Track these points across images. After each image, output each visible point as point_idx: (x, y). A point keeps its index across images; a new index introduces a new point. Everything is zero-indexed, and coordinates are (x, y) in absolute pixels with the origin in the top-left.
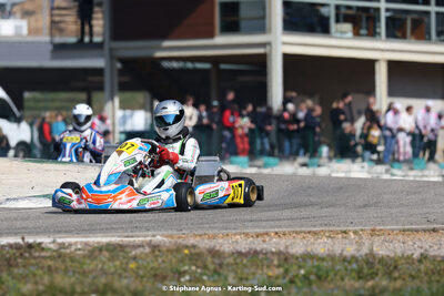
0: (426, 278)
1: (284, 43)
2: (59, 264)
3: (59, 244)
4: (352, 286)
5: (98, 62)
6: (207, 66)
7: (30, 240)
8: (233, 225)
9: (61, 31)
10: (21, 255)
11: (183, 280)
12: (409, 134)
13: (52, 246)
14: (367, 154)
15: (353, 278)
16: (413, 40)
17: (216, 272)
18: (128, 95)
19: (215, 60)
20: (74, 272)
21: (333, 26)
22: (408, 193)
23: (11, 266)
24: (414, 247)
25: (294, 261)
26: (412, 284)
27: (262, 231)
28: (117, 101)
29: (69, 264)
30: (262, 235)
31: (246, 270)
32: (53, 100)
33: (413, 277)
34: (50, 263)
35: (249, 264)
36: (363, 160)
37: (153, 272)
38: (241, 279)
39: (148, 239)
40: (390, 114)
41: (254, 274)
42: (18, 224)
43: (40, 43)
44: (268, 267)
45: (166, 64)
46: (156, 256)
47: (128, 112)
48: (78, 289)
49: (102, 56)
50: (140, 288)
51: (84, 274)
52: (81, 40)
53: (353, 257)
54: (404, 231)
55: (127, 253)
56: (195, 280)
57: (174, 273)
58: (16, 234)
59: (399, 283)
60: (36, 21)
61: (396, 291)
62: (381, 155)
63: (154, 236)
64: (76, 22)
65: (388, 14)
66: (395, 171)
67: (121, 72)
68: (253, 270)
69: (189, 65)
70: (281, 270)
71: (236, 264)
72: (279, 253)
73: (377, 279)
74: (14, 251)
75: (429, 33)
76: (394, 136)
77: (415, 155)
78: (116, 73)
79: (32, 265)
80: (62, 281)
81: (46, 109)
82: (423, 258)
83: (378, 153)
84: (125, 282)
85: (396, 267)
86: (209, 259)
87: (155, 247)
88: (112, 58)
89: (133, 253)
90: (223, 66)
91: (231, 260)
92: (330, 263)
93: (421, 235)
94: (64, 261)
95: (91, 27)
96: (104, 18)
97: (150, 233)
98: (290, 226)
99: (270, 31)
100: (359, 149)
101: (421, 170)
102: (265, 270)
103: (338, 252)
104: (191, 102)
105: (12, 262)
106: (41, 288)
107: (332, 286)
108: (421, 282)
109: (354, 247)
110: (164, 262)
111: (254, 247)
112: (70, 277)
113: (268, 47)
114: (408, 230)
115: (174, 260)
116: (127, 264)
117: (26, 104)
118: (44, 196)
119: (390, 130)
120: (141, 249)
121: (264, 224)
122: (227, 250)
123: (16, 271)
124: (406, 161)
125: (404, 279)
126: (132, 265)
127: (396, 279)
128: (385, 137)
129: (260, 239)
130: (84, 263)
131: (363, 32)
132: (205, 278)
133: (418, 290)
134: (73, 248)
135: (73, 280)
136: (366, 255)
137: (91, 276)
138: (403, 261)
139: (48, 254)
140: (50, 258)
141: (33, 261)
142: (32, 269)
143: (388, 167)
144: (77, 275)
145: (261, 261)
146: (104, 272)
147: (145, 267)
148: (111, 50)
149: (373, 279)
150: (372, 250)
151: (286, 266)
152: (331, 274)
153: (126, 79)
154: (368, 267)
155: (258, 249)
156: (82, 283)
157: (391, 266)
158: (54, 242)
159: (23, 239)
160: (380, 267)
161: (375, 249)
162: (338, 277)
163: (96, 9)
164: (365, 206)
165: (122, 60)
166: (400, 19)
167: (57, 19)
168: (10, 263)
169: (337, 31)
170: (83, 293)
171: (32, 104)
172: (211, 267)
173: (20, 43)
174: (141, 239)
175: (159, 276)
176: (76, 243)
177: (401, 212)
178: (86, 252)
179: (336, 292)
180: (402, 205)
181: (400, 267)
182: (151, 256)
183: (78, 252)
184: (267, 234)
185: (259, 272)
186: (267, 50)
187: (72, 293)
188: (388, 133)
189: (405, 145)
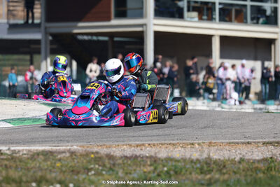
0: (244, 173)
1: (155, 25)
2: (12, 163)
3: (12, 151)
4: (197, 178)
5: (37, 36)
6: (106, 39)
8: (122, 139)
9: (14, 16)
11: (90, 174)
12: (233, 82)
13: (8, 152)
14: (206, 95)
15: (197, 173)
16: (236, 23)
17: (111, 169)
19: (111, 35)
20: (21, 168)
21: (186, 14)
22: (232, 120)
24: (236, 153)
25: (160, 162)
26: (234, 177)
27: (140, 143)
28: (49, 60)
29: (18, 163)
30: (140, 145)
31: (130, 168)
32: (9, 60)
33: (235, 173)
34: (6, 162)
35: (132, 164)
36: (204, 98)
37: (71, 169)
38: (127, 173)
39: (69, 148)
40: (221, 70)
41: (135, 170)
44: (144, 166)
45: (80, 37)
46: (73, 159)
48: (24, 179)
49: (40, 32)
50: (63, 178)
51: (28, 169)
52: (27, 22)
53: (198, 160)
54: (230, 143)
55: (55, 157)
56: (98, 174)
57: (85, 169)
59: (226, 177)
61: (225, 181)
62: (215, 95)
63: (72, 146)
64: (23, 10)
65: (221, 6)
66: (223, 105)
67: (52, 42)
68: (134, 167)
69: (95, 38)
70: (152, 168)
71: (124, 164)
72: (151, 157)
73: (213, 173)
75: (246, 18)
76: (223, 84)
78: (48, 42)
80: (13, 174)
81: (5, 65)
82: (242, 160)
83: (214, 94)
84: (54, 175)
85: (224, 166)
86: (107, 161)
87: (72, 153)
88: (46, 33)
89: (59, 156)
90: (116, 39)
91: (120, 161)
92: (183, 164)
93: (240, 146)
94: (15, 161)
95: (33, 14)
96: (41, 8)
97: (69, 144)
98: (158, 140)
99: (146, 17)
100: (202, 91)
102: (142, 168)
103: (188, 156)
104: (96, 61)
107: (184, 178)
108: (240, 176)
109: (199, 153)
110: (78, 162)
111: (135, 153)
112: (19, 172)
113: (145, 27)
114: (233, 143)
115: (85, 161)
116: (55, 163)
118: (3, 120)
119: (221, 79)
120: (64, 154)
121: (141, 138)
122: (118, 155)
125: (229, 174)
126: (58, 164)
127: (224, 174)
128: (218, 84)
129: (139, 148)
130: (28, 163)
131: (205, 17)
132: (104, 172)
133: (238, 181)
134: (21, 153)
135: (21, 173)
136: (206, 158)
137: (32, 171)
138: (229, 162)
139: (5, 157)
140: (7, 159)
143: (220, 103)
144: (23, 171)
145: (140, 162)
146: (40, 168)
147: (66, 166)
148: (46, 28)
149: (209, 173)
150: (209, 156)
151: (155, 165)
152: (184, 171)
153: (54, 46)
154: (207, 166)
155: (138, 155)
156: (26, 175)
157: (221, 166)
158: (9, 149)
160: (214, 166)
161: (211, 154)
162: (188, 173)
163: (36, 2)
164: (205, 127)
165: (52, 35)
166: (228, 10)
167: (11, 8)
169: (188, 17)
170: (27, 182)
172: (108, 166)
174: (64, 148)
175: (75, 171)
176: (23, 150)
177: (228, 131)
178: (29, 156)
179: (186, 182)
180: (228, 127)
181: (227, 166)
182: (70, 158)
183: (24, 156)
184: (143, 145)
185: (138, 169)
186: (144, 29)
187: (21, 182)
188: (219, 82)
189: (230, 89)
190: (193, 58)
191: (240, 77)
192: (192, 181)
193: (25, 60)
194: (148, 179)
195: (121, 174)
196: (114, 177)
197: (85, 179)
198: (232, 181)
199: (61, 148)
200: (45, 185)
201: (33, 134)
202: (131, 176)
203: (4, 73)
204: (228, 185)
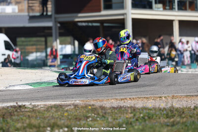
0: (197, 117)
1: (132, 14)
2: (33, 114)
3: (33, 105)
4: (164, 121)
5: (49, 24)
6: (98, 24)
7: (20, 104)
8: (110, 95)
9: (33, 10)
10: (16, 110)
11: (88, 120)
13: (30, 106)
14: (170, 62)
15: (164, 118)
16: (190, 11)
17: (103, 116)
18: (63, 38)
19: (102, 22)
20: (40, 118)
21: (154, 5)
22: (189, 79)
23: (12, 115)
24: (191, 103)
25: (138, 110)
26: (190, 120)
27: (124, 97)
28: (58, 41)
29: (38, 114)
30: (124, 99)
31: (117, 115)
32: (30, 41)
33: (191, 117)
34: (29, 114)
35: (118, 112)
37: (75, 117)
38: (114, 119)
39: (73, 102)
40: (180, 44)
41: (120, 117)
42: (15, 97)
43: (23, 16)
44: (126, 113)
45: (80, 24)
46: (76, 110)
47: (64, 46)
48: (42, 125)
49: (51, 21)
50: (69, 124)
51: (45, 118)
53: (164, 108)
54: (187, 96)
55: (64, 109)
56: (94, 120)
57: (85, 117)
58: (14, 101)
59: (185, 119)
60: (22, 6)
61: (183, 123)
63: (75, 101)
64: (39, 6)
66: (183, 69)
67: (60, 28)
68: (120, 115)
69: (90, 24)
70: (132, 115)
71: (112, 112)
72: (131, 107)
73: (175, 117)
74: (13, 109)
75: (197, 8)
77: (192, 62)
78: (57, 28)
79: (21, 115)
80: (34, 122)
81: (27, 45)
82: (195, 108)
84: (63, 121)
85: (183, 112)
86: (100, 111)
87: (76, 106)
88: (56, 22)
89: (66, 108)
90: (105, 25)
91: (110, 111)
92: (154, 111)
93: (194, 98)
94: (35, 113)
95: (47, 8)
96: (52, 4)
97: (74, 100)
98: (136, 95)
99: (126, 8)
101: (195, 68)
102: (125, 115)
103: (157, 106)
105: (12, 114)
106: (25, 125)
107: (155, 121)
108: (195, 119)
109: (165, 104)
110: (80, 112)
111: (120, 105)
112: (38, 120)
113: (125, 15)
114: (189, 96)
115: (84, 111)
116: (63, 113)
117: (18, 43)
118: (26, 84)
119: (180, 51)
120: (70, 107)
121: (124, 94)
122: (108, 106)
123: (14, 117)
124: (188, 65)
125: (187, 118)
126: (66, 114)
127: (183, 118)
128: (178, 54)
129: (123, 101)
130: (44, 114)
131: (168, 8)
132: (98, 119)
133: (193, 122)
134: (39, 107)
135: (39, 121)
136: (170, 107)
137: (47, 119)
138: (187, 110)
140: (29, 111)
141: (21, 113)
142: (21, 117)
143: (180, 68)
144: (41, 119)
145: (123, 111)
146: (53, 117)
147: (72, 115)
148: (55, 18)
149: (173, 118)
150: (173, 105)
151: (134, 113)
152: (154, 117)
153: (62, 31)
154: (171, 112)
155: (122, 106)
156: (43, 122)
157: (181, 112)
158: (31, 104)
159: (17, 103)
160: (176, 112)
161: (174, 104)
162: (158, 117)
164: (169, 85)
165: (60, 23)
166: (184, 2)
167: (31, 5)
168: (11, 114)
169: (156, 8)
170: (44, 127)
171: (21, 43)
172: (101, 114)
173: (15, 16)
174: (70, 102)
175: (78, 119)
176: (41, 105)
177: (185, 88)
178: (45, 109)
179: (156, 124)
180: (186, 85)
181: (185, 112)
182: (74, 109)
183: (42, 109)
184: (126, 99)
185: (122, 116)
186: (125, 17)
187: (39, 127)
188: (179, 53)
189: (187, 58)
190: (160, 37)
191: (194, 49)
192: (160, 123)
193: (41, 41)
194: (129, 122)
195: (110, 120)
196: (105, 122)
197: (85, 124)
198: (189, 122)
199: (68, 102)
200: (57, 129)
201: (48, 93)
202: (117, 121)
203: (27, 51)
204: (186, 126)
